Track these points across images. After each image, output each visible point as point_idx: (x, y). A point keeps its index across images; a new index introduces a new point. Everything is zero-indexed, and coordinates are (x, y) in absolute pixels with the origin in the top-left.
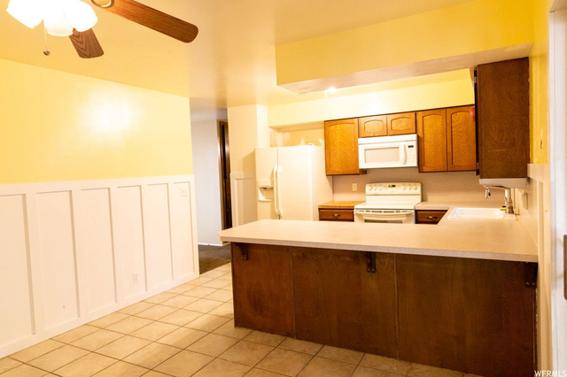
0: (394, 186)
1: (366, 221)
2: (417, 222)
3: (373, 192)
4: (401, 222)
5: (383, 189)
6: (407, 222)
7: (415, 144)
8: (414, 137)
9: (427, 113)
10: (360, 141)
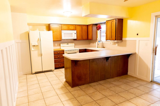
0: (68, 44)
1: (68, 53)
2: (80, 52)
3: (63, 46)
4: (76, 53)
5: (65, 45)
6: (78, 53)
7: (76, 33)
8: (76, 31)
9: (78, 25)
10: (62, 31)
